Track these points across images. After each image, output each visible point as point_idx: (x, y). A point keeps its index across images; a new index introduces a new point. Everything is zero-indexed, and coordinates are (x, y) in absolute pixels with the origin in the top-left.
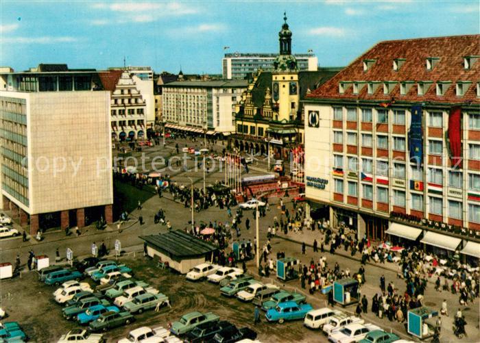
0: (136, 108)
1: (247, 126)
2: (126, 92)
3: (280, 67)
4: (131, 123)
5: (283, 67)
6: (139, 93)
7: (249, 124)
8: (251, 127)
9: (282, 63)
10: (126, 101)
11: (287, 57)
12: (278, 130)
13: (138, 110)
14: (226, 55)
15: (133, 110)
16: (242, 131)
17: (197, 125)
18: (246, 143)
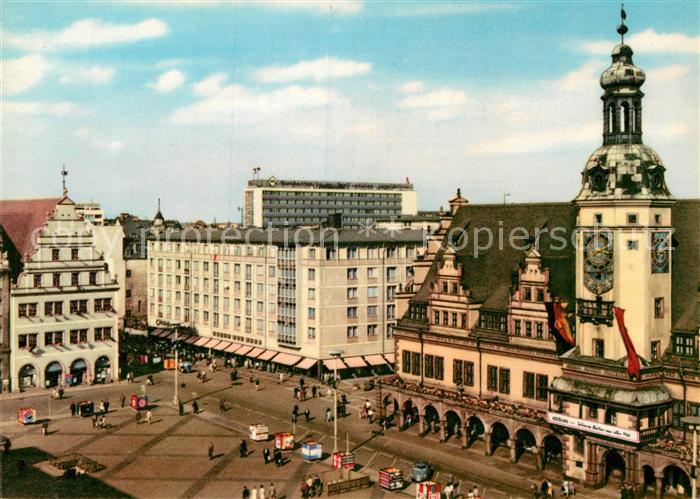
0: (91, 298)
1: (440, 360)
2: (65, 254)
3: (618, 185)
4: (78, 336)
5: (627, 184)
6: (102, 258)
7: (449, 355)
8: (457, 363)
9: (622, 170)
10: (66, 279)
11: (635, 149)
12: (610, 391)
13: (98, 301)
14: (251, 183)
15: (84, 302)
16: (416, 373)
17: (245, 336)
18: (451, 415)
